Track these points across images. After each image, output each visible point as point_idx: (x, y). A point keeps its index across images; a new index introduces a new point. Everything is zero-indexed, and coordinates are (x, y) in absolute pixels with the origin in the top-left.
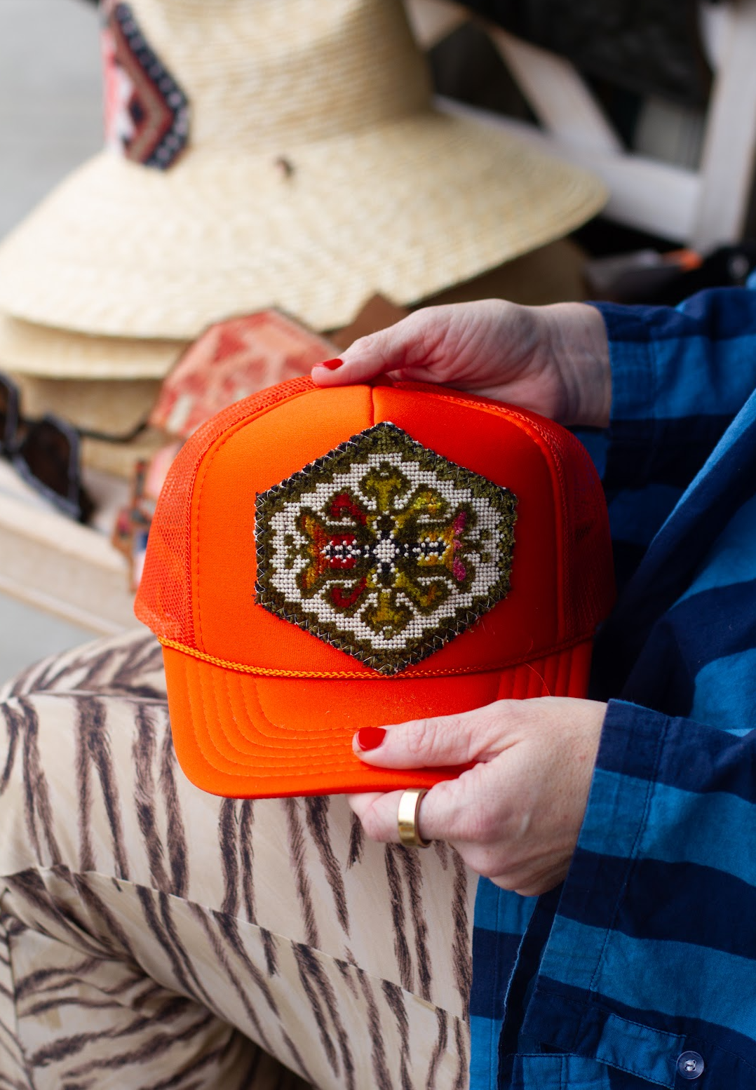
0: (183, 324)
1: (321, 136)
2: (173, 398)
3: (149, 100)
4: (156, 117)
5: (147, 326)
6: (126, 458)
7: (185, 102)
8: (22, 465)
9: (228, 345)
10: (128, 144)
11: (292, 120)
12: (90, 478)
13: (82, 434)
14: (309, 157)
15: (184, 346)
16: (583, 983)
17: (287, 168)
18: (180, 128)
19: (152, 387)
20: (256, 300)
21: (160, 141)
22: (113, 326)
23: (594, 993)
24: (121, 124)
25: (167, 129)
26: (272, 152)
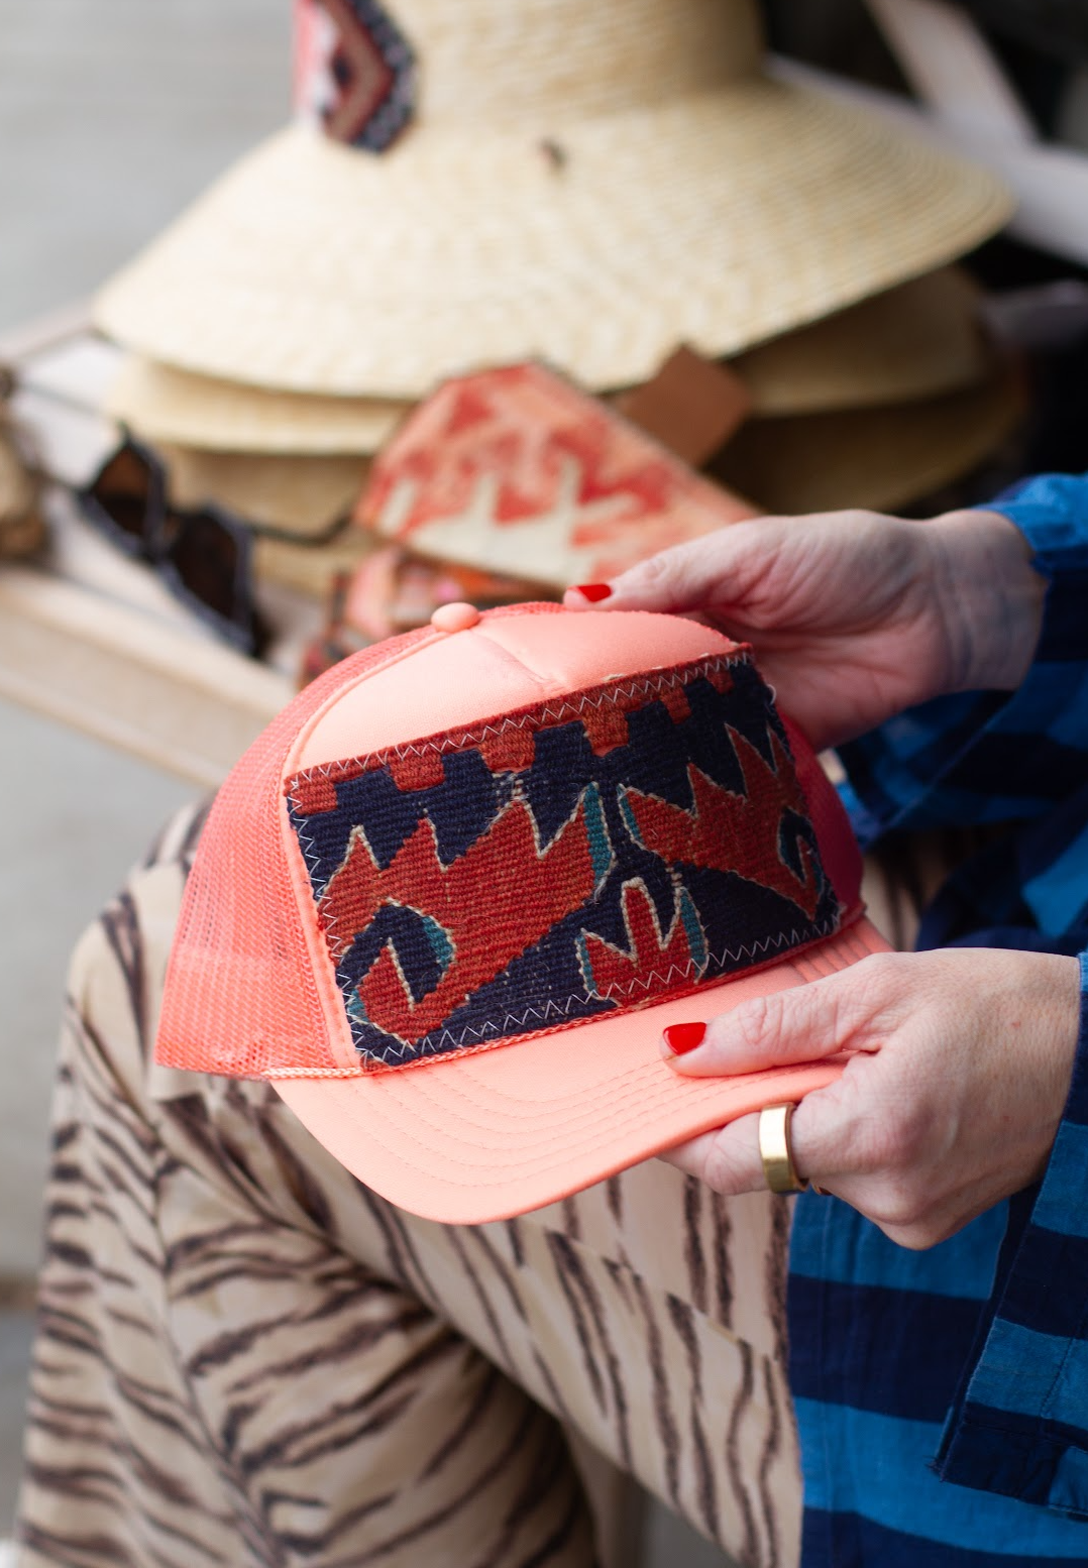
0: (405, 375)
1: (603, 110)
2: (388, 484)
3: (360, 55)
4: (368, 78)
5: (351, 375)
6: (318, 568)
7: (410, 59)
8: (172, 573)
9: (469, 410)
10: (328, 117)
11: (564, 87)
12: (268, 596)
13: (257, 532)
14: (588, 140)
15: (406, 408)
16: (1031, 1407)
17: (555, 155)
18: (402, 92)
19: (358, 466)
20: (508, 347)
21: (374, 114)
22: (302, 375)
23: (1047, 1421)
24: (318, 87)
25: (384, 97)
26: (533, 130)
